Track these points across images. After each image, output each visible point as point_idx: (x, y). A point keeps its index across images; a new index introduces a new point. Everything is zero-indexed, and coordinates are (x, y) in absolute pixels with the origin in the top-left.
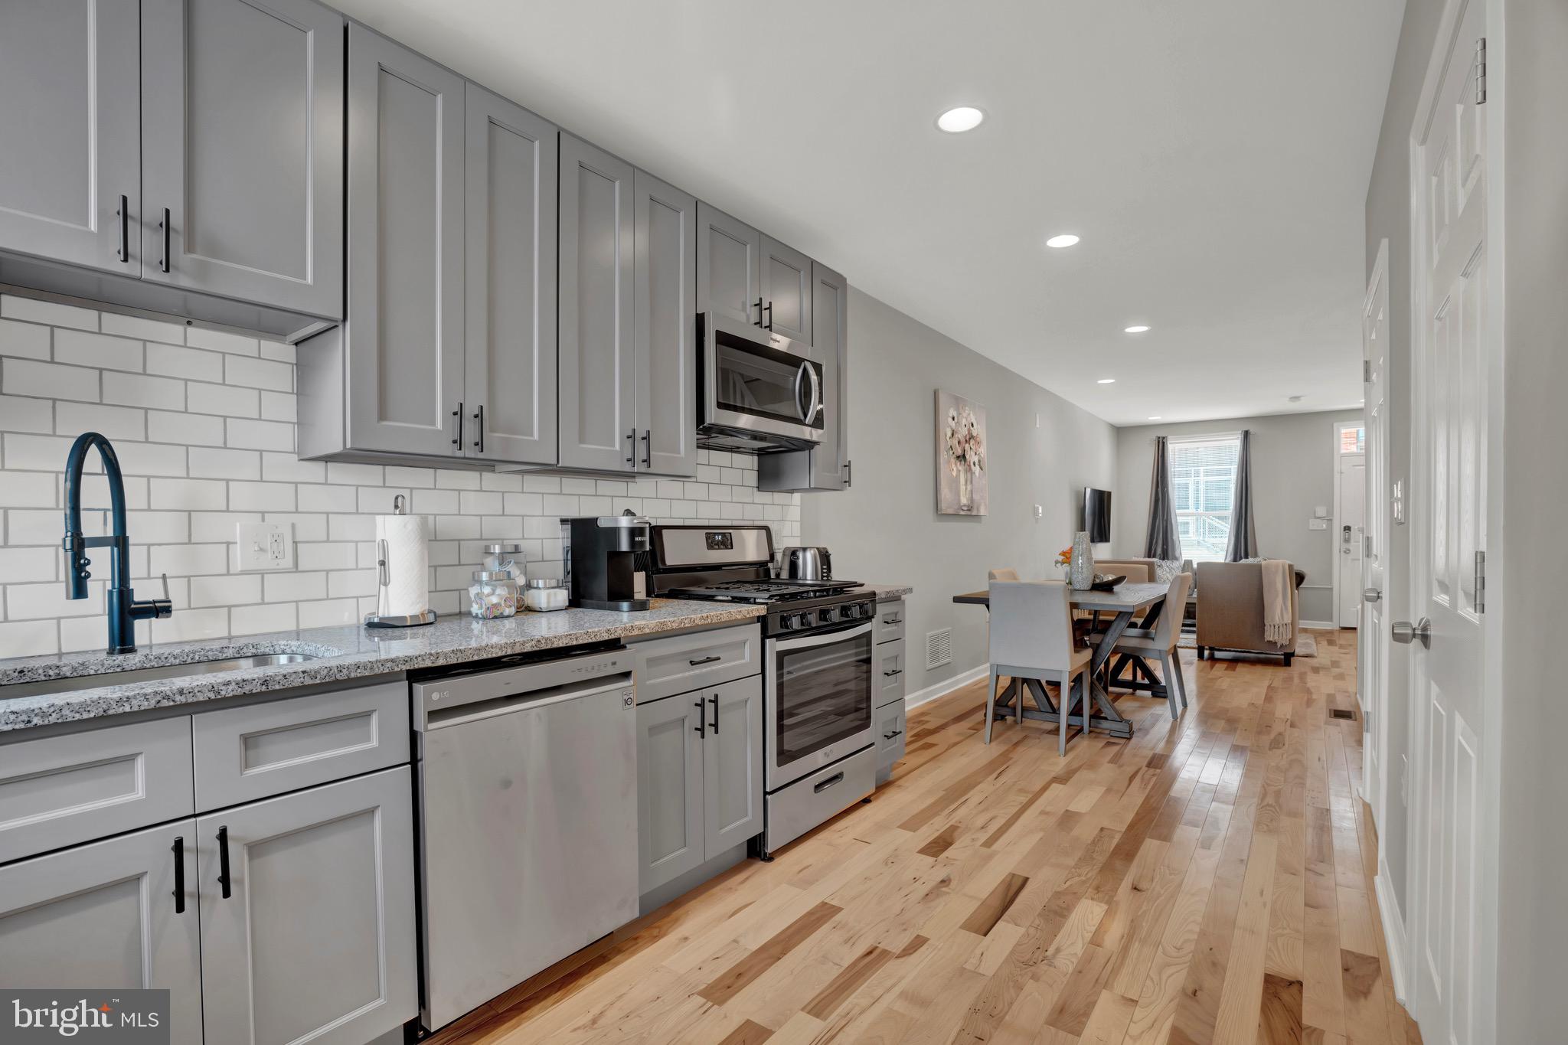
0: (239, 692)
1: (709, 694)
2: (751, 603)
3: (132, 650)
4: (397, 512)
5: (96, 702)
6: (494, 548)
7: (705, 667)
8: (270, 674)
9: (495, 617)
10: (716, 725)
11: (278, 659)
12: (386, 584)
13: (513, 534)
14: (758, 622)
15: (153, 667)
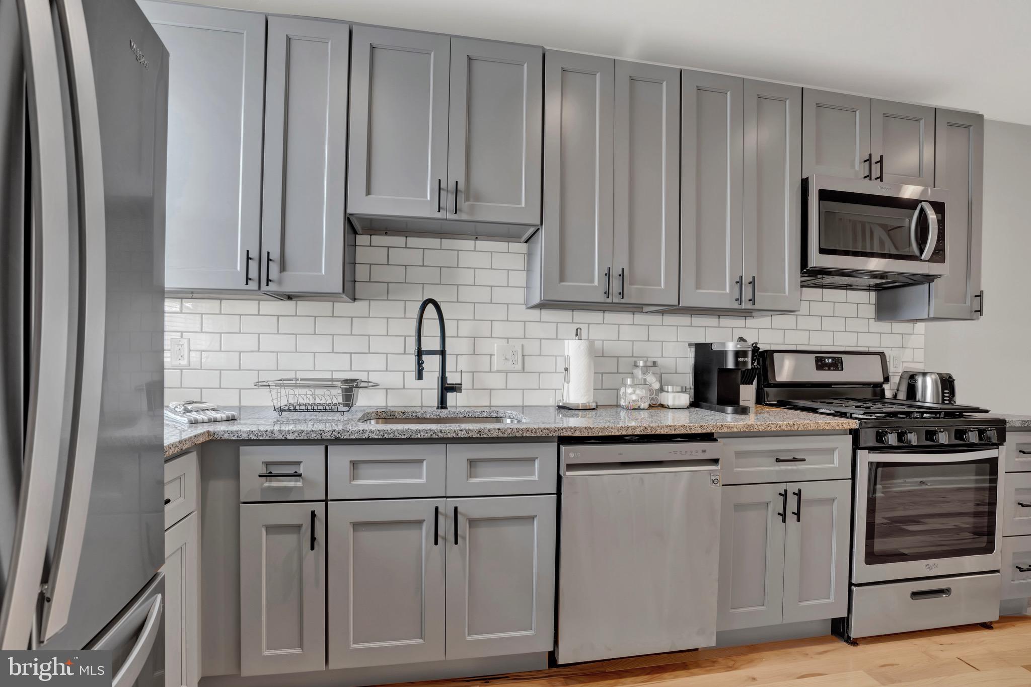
0: (467, 436)
1: (792, 488)
2: (848, 418)
3: (446, 408)
4: (577, 338)
5: (407, 430)
6: (639, 363)
7: (791, 465)
8: (482, 428)
9: (634, 409)
10: (798, 514)
11: (506, 421)
12: (568, 383)
13: (654, 353)
14: (850, 433)
15: (452, 418)
